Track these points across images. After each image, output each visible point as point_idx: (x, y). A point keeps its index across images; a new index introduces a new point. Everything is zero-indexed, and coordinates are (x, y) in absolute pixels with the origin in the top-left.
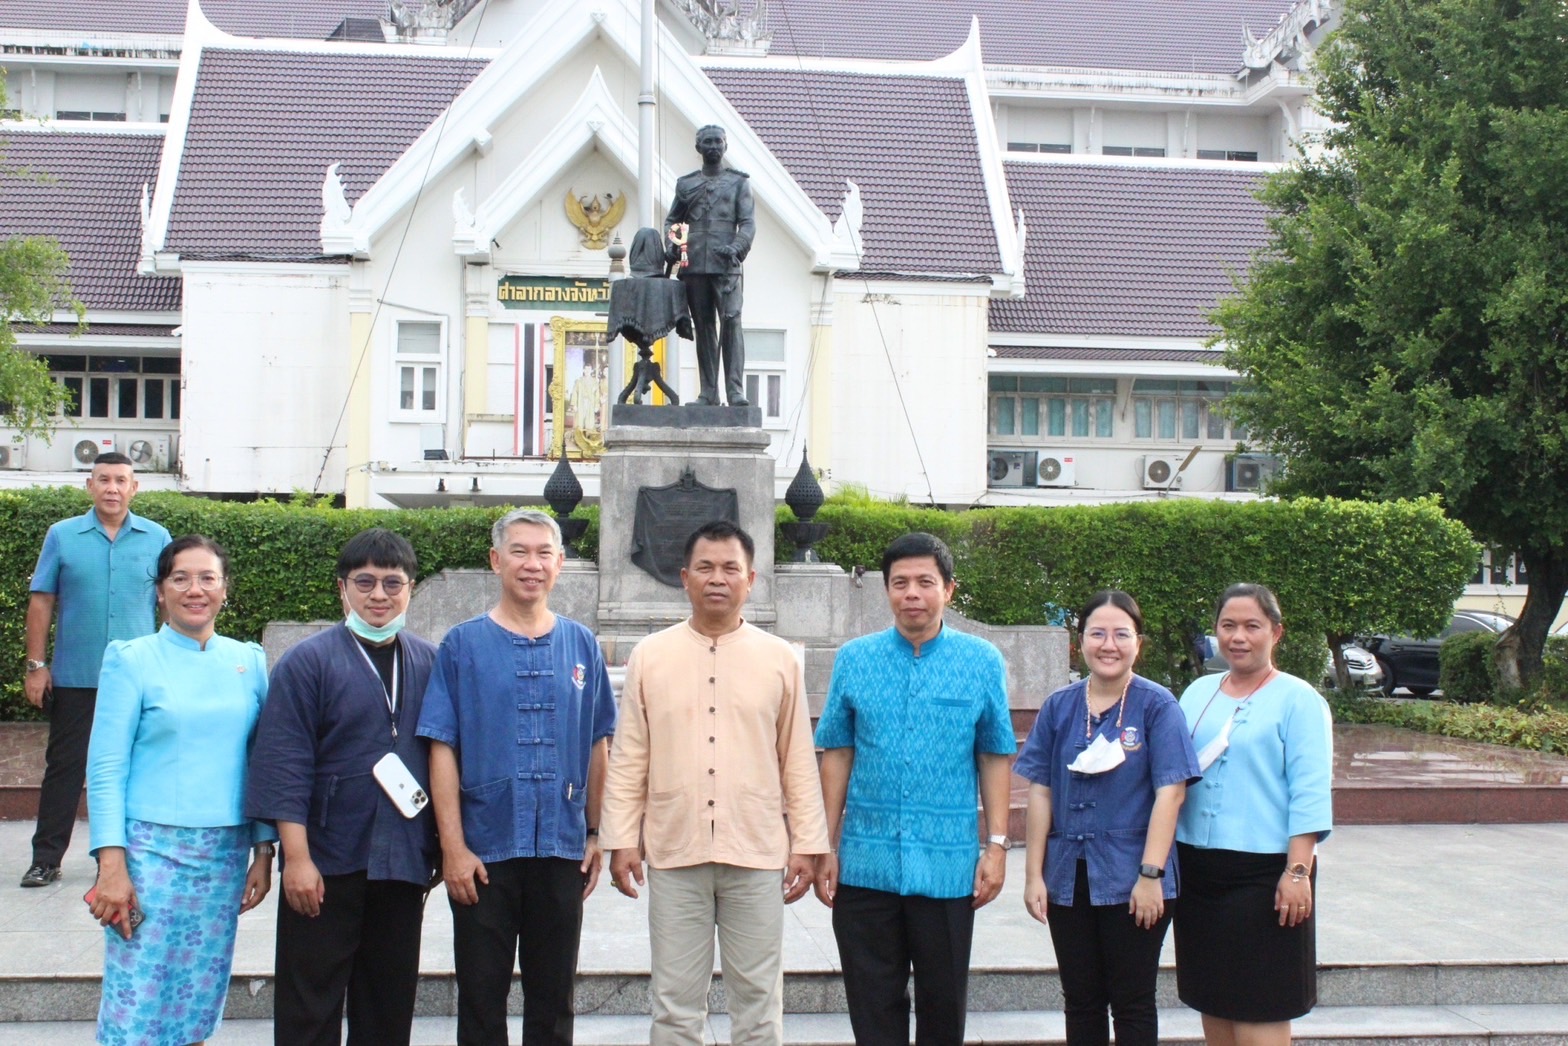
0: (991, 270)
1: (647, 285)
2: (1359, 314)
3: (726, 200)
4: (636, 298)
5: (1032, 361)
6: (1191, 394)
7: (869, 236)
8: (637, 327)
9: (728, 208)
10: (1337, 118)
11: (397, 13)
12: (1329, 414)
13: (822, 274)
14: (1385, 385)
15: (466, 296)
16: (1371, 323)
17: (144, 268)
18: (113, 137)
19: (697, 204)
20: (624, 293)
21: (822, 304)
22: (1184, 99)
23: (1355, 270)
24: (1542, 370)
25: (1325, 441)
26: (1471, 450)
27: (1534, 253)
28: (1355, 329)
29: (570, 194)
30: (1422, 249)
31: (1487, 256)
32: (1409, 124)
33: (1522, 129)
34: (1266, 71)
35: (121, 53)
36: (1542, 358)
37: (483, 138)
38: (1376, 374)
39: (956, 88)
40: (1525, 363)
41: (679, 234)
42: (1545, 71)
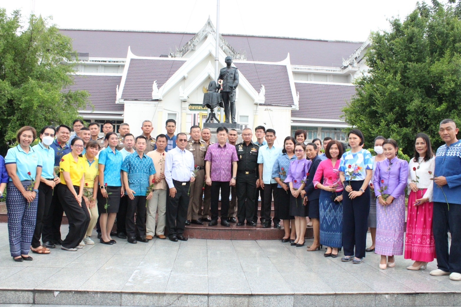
0: (292, 104)
1: (212, 94)
2: (377, 109)
3: (232, 74)
4: (210, 97)
5: (300, 123)
6: (333, 131)
7: (266, 97)
8: (210, 104)
9: (232, 76)
10: (370, 67)
11: (172, 54)
12: (371, 131)
13: (256, 104)
14: (383, 124)
15: (182, 108)
16: (380, 111)
17: (117, 102)
18: (112, 76)
19: (225, 75)
20: (207, 96)
21: (256, 110)
22: (330, 72)
23: (376, 99)
24: (419, 122)
25: (368, 138)
26: (403, 140)
27: (418, 95)
28: (376, 112)
29: (204, 87)
30: (392, 94)
31: (406, 96)
32: (388, 67)
33: (415, 67)
34: (347, 67)
35: (117, 62)
36: (419, 119)
37: (186, 75)
38: (382, 122)
39: (285, 67)
40: (415, 120)
41: (220, 82)
42: (419, 55)
